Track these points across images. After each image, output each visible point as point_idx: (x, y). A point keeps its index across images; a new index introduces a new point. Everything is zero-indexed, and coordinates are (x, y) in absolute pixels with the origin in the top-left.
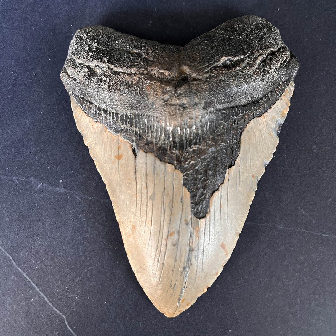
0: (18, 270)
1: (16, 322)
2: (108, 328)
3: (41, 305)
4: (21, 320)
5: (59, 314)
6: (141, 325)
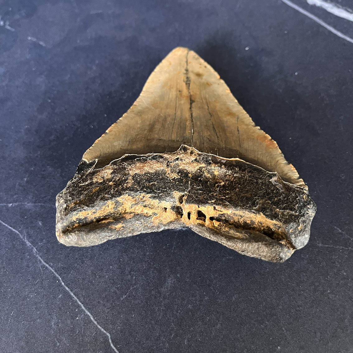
0: (65, 289)
1: (60, 341)
2: (152, 346)
3: (86, 324)
4: (64, 339)
5: (103, 332)
6: (186, 342)
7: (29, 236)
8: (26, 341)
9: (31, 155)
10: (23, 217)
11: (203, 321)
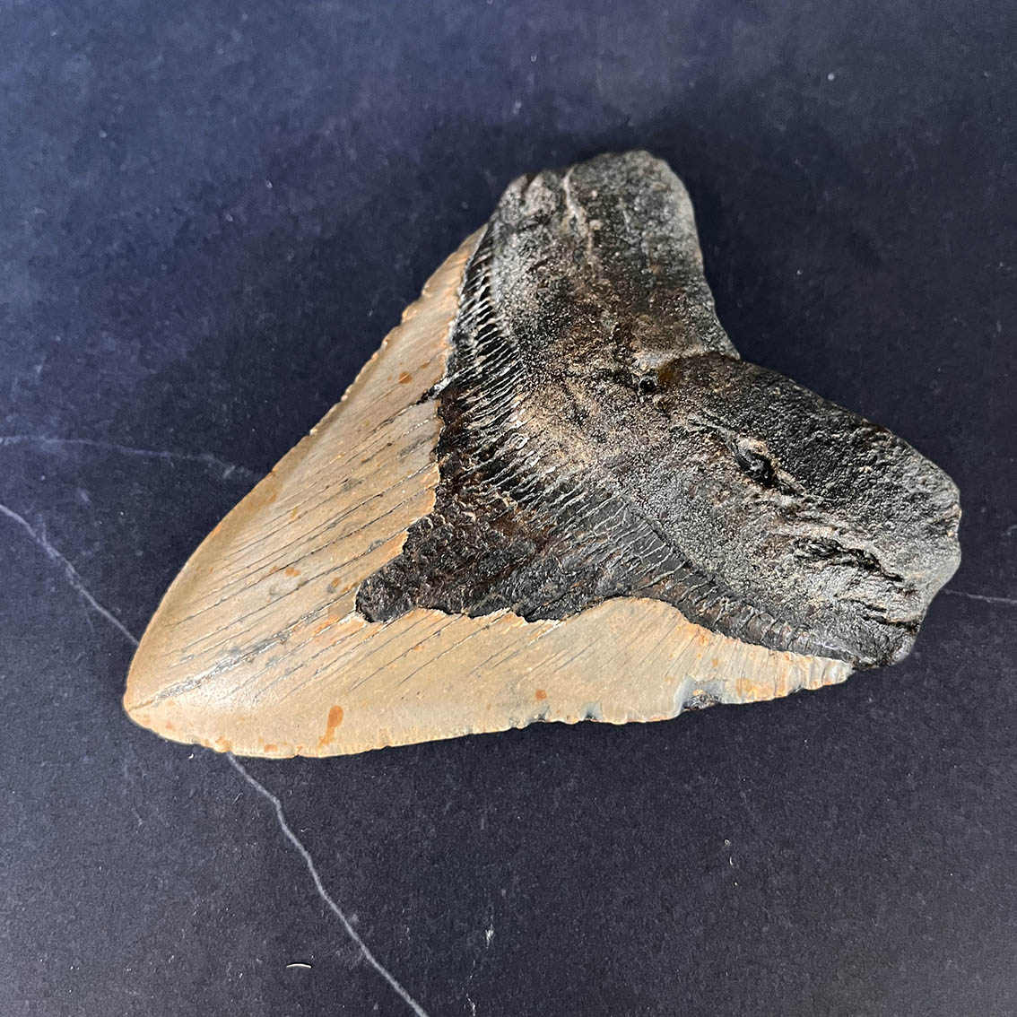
1: (144, 815)
2: (392, 833)
3: (215, 771)
4: (157, 809)
5: (260, 793)
6: (483, 824)
7: (55, 532)
8: (53, 813)
9: (54, 298)
10: (36, 478)
11: (531, 771)
